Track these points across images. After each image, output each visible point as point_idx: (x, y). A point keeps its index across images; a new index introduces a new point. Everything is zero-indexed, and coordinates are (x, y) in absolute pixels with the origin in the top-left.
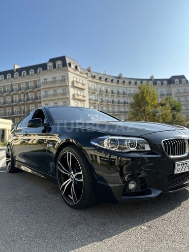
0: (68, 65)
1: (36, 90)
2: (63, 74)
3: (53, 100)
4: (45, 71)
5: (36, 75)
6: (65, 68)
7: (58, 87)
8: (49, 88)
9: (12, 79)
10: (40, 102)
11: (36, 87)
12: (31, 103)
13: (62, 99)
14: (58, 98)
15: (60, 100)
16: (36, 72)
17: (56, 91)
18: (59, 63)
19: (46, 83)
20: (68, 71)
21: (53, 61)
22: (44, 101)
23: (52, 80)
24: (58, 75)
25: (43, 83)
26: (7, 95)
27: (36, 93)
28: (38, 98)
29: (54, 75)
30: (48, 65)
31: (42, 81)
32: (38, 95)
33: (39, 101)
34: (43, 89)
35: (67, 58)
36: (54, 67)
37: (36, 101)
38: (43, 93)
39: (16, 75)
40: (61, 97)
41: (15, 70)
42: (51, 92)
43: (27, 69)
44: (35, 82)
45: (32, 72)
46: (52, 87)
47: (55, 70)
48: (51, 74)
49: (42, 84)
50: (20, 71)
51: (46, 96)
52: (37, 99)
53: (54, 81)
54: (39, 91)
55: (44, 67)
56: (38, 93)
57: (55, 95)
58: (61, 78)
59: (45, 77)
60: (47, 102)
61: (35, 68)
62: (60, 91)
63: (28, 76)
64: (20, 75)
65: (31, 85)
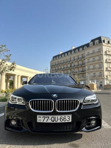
0: (102, 42)
1: (83, 59)
2: (99, 47)
3: (92, 64)
4: (89, 48)
5: (83, 50)
6: (101, 44)
7: (96, 56)
8: (90, 57)
9: (71, 55)
11: (83, 58)
12: (80, 67)
13: (98, 63)
14: (95, 62)
15: (97, 64)
17: (94, 58)
18: (97, 41)
20: (103, 45)
21: (93, 41)
22: (87, 65)
23: (92, 52)
24: (96, 49)
25: (87, 55)
26: (68, 63)
27: (82, 61)
28: (84, 64)
29: (93, 49)
30: (90, 44)
31: (86, 53)
32: (84, 62)
33: (84, 65)
34: (87, 58)
35: (102, 37)
36: (94, 44)
38: (86, 61)
39: (73, 52)
40: (97, 62)
41: (72, 50)
42: (91, 59)
43: (78, 48)
44: (82, 55)
46: (92, 57)
47: (94, 46)
48: (92, 49)
49: (86, 56)
50: (74, 50)
51: (88, 62)
52: (83, 64)
53: (93, 53)
54: (85, 59)
55: (88, 45)
56: (84, 61)
57: (94, 61)
58: (98, 50)
59: (88, 51)
60: (88, 66)
61: (83, 47)
62: (97, 58)
63: (79, 52)
64: (75, 52)
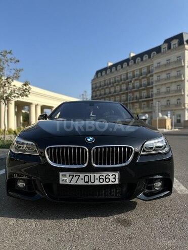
0: (185, 43)
1: (149, 75)
2: (179, 53)
3: (165, 84)
4: (160, 54)
5: (150, 59)
6: (182, 47)
7: (172, 69)
8: (162, 72)
9: (128, 67)
10: (152, 88)
11: (149, 73)
12: (143, 90)
13: (175, 82)
14: (171, 81)
15: (173, 84)
16: (150, 57)
17: (169, 74)
18: (175, 42)
19: (158, 67)
20: (185, 49)
21: (168, 41)
22: (156, 86)
23: (165, 62)
24: (173, 57)
25: (156, 68)
26: (123, 83)
27: (148, 79)
28: (151, 83)
29: (168, 57)
30: (163, 47)
31: (155, 65)
32: (151, 81)
33: (151, 86)
34: (156, 73)
35: (184, 35)
36: (169, 47)
37: (148, 87)
38: (155, 78)
39: (131, 63)
40: (174, 80)
41: (130, 58)
42: (164, 76)
43: (141, 56)
44: (148, 67)
45: (146, 57)
46: (165, 71)
47: (170, 51)
48: (165, 56)
49: (154, 69)
50: (134, 58)
51: (158, 81)
52: (149, 84)
53: (168, 64)
54: (152, 76)
55: (158, 50)
56: (151, 78)
57: (168, 78)
58: (176, 59)
59: (158, 61)
60: (158, 87)
61: (149, 53)
62: (174, 73)
63: (142, 62)
64: (135, 62)
65: (145, 70)
